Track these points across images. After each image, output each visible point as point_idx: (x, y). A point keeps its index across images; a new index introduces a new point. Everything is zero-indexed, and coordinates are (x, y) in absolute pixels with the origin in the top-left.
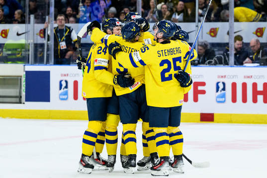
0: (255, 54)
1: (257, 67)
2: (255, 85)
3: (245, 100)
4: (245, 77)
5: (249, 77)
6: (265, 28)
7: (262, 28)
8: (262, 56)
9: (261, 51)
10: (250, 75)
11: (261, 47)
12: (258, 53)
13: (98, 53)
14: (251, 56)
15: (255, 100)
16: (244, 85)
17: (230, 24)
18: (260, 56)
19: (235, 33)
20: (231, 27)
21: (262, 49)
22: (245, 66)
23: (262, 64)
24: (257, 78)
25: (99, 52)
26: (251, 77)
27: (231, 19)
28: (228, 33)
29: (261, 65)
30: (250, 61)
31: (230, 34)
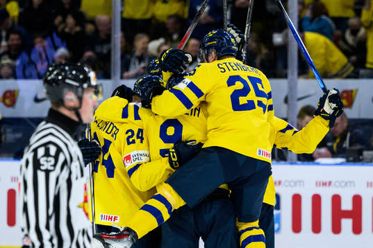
0: (338, 140)
1: (341, 164)
2: (336, 200)
3: (317, 228)
4: (318, 184)
5: (324, 184)
6: (357, 90)
7: (352, 91)
8: (351, 144)
9: (349, 135)
10: (328, 180)
11: (348, 127)
12: (343, 138)
13: (129, 143)
14: (329, 144)
15: (336, 229)
16: (317, 200)
17: (289, 83)
18: (346, 144)
19: (299, 99)
20: (292, 88)
21: (351, 132)
22: (318, 164)
23: (351, 159)
24: (341, 186)
25: (131, 140)
26: (330, 183)
27: (292, 73)
28: (286, 100)
29: (348, 161)
30: (329, 153)
31: (290, 101)
